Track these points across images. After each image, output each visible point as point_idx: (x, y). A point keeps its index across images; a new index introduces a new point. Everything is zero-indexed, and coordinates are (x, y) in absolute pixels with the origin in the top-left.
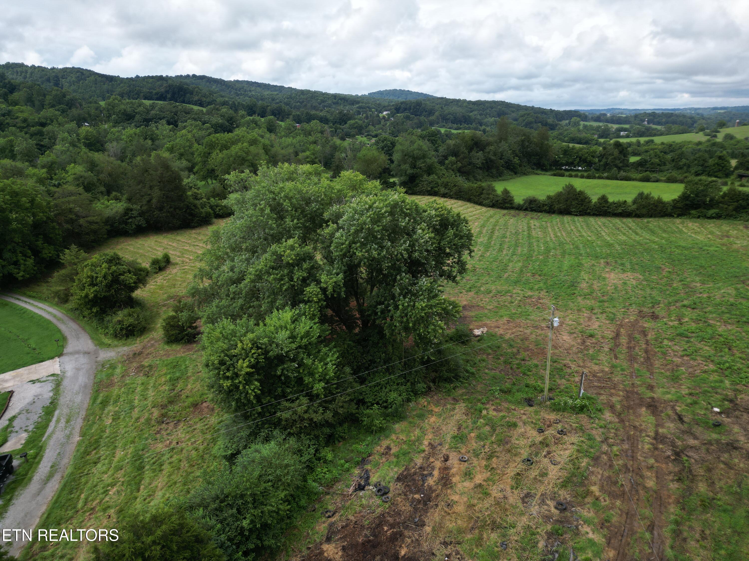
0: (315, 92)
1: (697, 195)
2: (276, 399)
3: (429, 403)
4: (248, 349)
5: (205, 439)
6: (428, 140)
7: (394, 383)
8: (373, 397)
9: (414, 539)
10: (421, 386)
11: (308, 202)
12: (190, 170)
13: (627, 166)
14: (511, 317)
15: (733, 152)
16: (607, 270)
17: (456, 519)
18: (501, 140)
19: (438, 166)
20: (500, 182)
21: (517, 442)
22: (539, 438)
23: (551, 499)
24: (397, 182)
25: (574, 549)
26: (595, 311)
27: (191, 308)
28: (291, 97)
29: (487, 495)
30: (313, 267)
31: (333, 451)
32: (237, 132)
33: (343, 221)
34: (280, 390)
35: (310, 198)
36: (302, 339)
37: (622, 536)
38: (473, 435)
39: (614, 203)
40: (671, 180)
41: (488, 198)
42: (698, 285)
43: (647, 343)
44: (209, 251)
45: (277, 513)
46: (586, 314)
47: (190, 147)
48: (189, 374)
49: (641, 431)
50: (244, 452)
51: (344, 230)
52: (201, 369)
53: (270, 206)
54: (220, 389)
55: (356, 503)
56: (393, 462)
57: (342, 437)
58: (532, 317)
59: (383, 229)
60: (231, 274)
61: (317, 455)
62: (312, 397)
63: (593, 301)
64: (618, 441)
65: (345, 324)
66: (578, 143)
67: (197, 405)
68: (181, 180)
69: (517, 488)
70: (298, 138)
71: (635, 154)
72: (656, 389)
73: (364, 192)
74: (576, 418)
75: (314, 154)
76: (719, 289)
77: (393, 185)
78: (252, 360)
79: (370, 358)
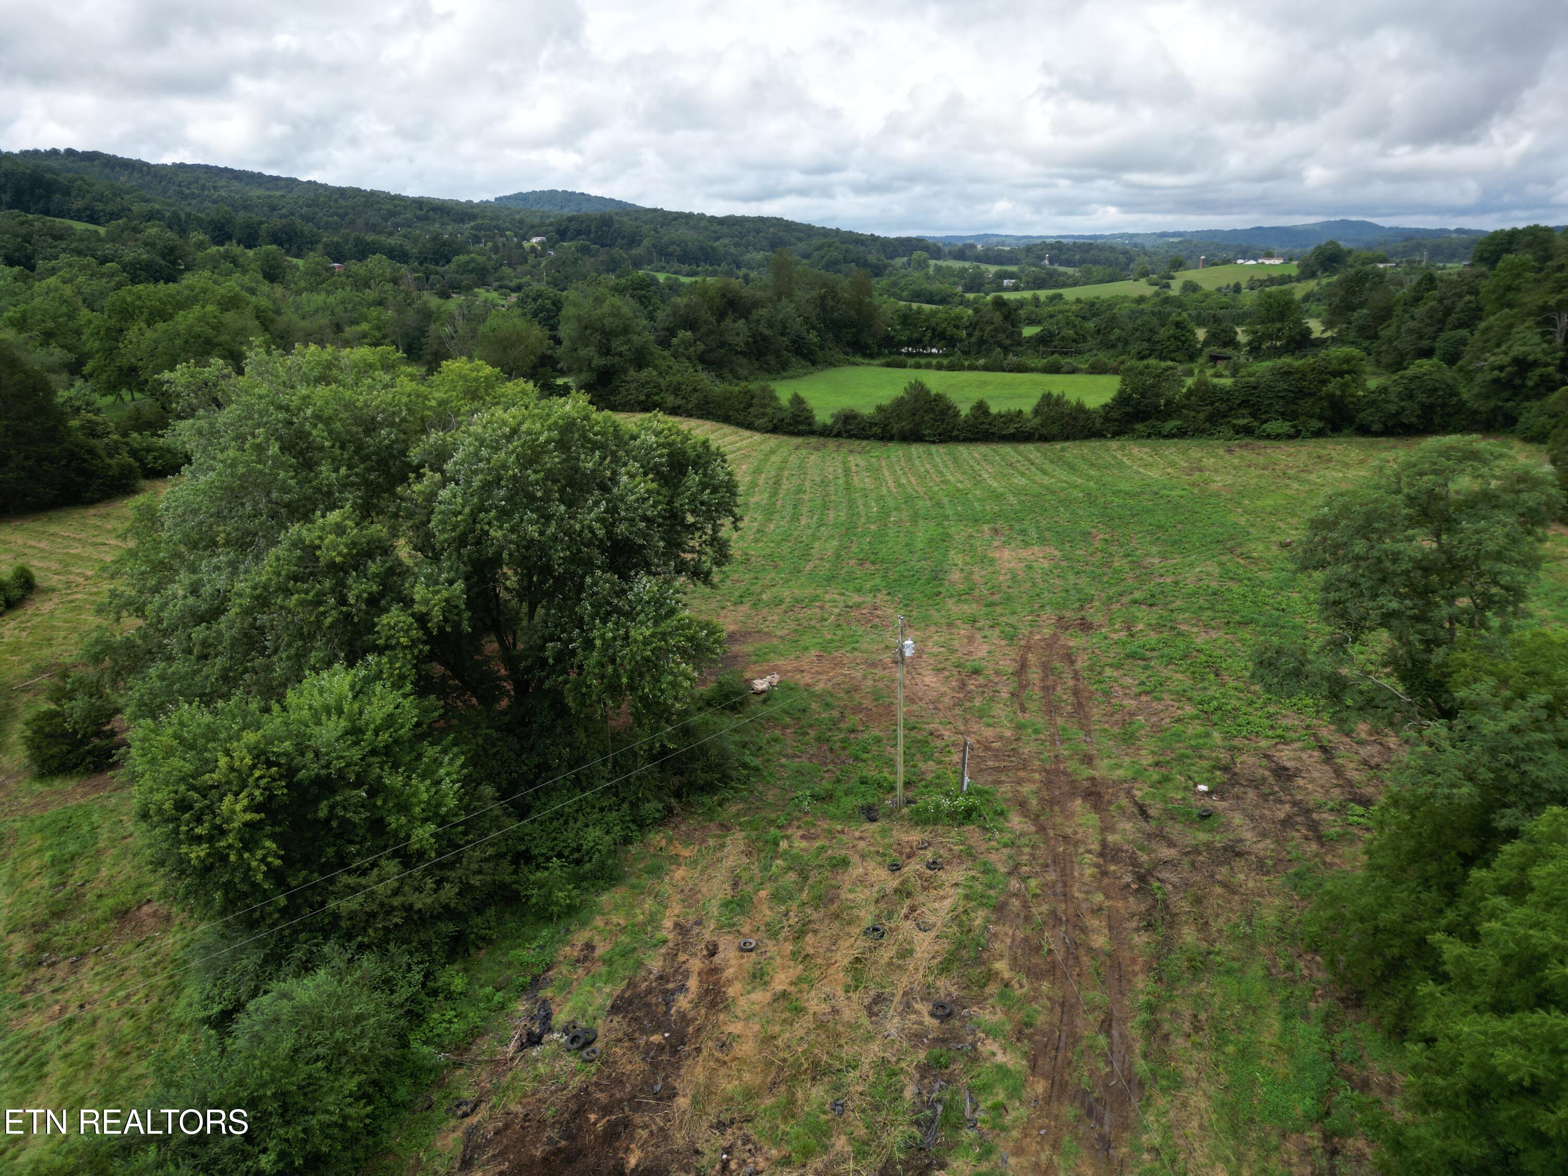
0: (373, 193)
1: (1143, 396)
2: (322, 874)
3: (670, 841)
4: (245, 770)
5: (152, 988)
6: (633, 297)
7: (593, 807)
8: (549, 844)
9: (654, 1128)
10: (652, 807)
11: (371, 426)
12: (74, 369)
13: (1019, 344)
14: (824, 648)
15: (1199, 315)
16: (996, 544)
17: (739, 1070)
18: (779, 295)
19: (656, 349)
20: (784, 382)
21: (851, 896)
22: (893, 883)
23: (922, 999)
24: (571, 384)
25: (971, 1089)
26: (978, 625)
27: (95, 690)
28: (314, 203)
29: (799, 1011)
30: (390, 571)
31: (466, 970)
32: (189, 279)
33: (456, 464)
34: (331, 851)
35: (373, 419)
36: (376, 733)
37: (1057, 1049)
38: (763, 894)
39: (1000, 415)
40: (1097, 369)
41: (763, 414)
42: (1156, 561)
43: (1076, 676)
44: (133, 554)
45: (342, 1127)
46: (963, 630)
47: (70, 316)
48: (101, 845)
49: (1077, 843)
50: (251, 1006)
51: (457, 484)
52: (131, 829)
53: (280, 438)
54: (182, 867)
55: (524, 1075)
56: (600, 975)
57: (483, 939)
58: (864, 646)
59: (546, 479)
60: (191, 601)
61: (429, 984)
62: (407, 859)
63: (974, 605)
64: (1038, 869)
65: (474, 694)
66: (928, 302)
67: (127, 912)
68: (50, 392)
69: (857, 987)
70: (340, 294)
71: (1031, 322)
72: (1097, 762)
73: (497, 404)
74: (959, 834)
75: (379, 328)
76: (1192, 565)
77: (564, 391)
78: (257, 793)
79: (537, 760)
